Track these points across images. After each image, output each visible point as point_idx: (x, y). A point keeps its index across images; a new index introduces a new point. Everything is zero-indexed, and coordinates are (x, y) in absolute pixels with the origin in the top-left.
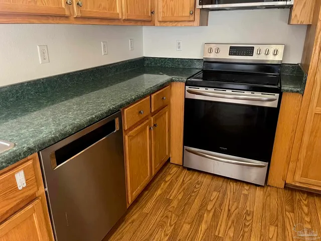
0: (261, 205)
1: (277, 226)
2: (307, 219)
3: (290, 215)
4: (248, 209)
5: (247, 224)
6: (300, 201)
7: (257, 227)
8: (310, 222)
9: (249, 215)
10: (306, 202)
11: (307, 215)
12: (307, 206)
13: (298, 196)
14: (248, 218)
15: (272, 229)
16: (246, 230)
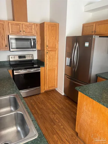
1: (55, 134)
2: (60, 124)
3: (55, 126)
7: (50, 140)
10: (55, 118)
12: (51, 93)
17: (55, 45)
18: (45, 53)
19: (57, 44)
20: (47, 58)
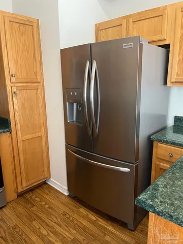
0: (15, 217)
1: (35, 220)
2: (43, 203)
3: (34, 208)
4: (11, 225)
5: (21, 234)
6: (31, 197)
7: (26, 230)
8: (46, 204)
9: (16, 228)
10: (34, 196)
11: (41, 202)
12: (37, 197)
13: (28, 196)
14: (17, 230)
15: (34, 223)
16: (24, 237)
17: (35, 74)
18: (9, 95)
19: (38, 69)
20: (16, 107)
